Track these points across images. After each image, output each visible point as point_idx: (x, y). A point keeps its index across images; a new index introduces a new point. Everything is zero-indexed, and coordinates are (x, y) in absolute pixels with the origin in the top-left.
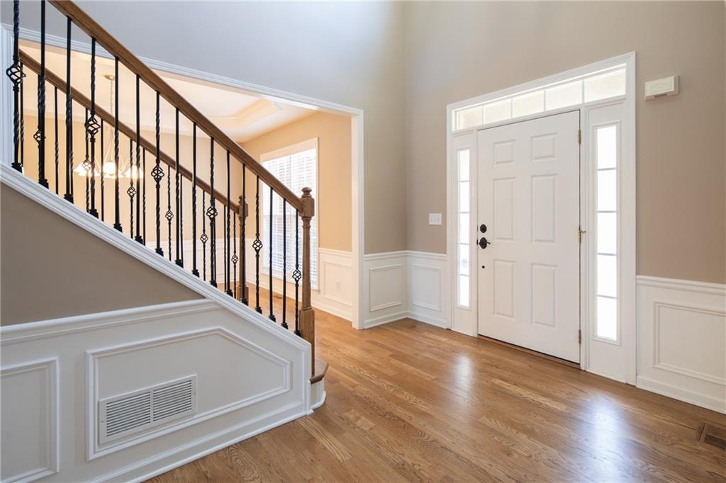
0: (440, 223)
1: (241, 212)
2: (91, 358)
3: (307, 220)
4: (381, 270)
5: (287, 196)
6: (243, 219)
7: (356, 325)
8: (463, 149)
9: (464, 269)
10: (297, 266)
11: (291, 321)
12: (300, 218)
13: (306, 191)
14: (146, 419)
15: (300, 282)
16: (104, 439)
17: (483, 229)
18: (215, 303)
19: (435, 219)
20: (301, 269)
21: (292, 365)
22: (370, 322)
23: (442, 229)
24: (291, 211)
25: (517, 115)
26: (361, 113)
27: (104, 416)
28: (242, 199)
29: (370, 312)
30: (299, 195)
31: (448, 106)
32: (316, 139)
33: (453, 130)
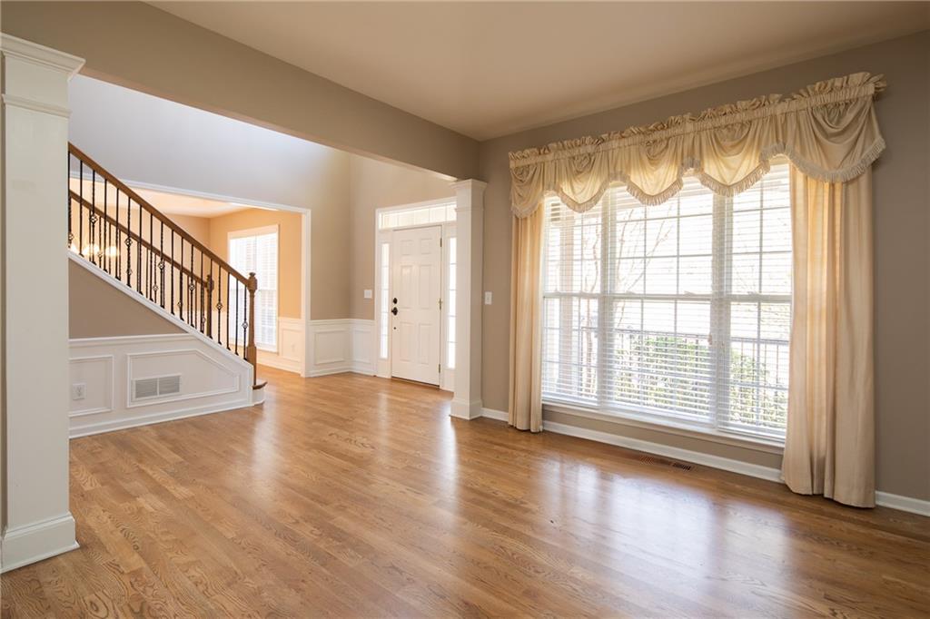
0: (370, 297)
1: (209, 286)
2: (129, 358)
3: (252, 292)
4: (326, 333)
5: (239, 277)
6: (210, 292)
7: (303, 375)
8: (385, 243)
9: (385, 331)
10: (245, 319)
11: (241, 352)
12: (248, 291)
13: (252, 275)
14: (155, 393)
15: (247, 329)
16: (134, 399)
17: (395, 301)
18: (192, 336)
19: (368, 294)
20: (248, 321)
21: (240, 377)
22: (315, 372)
23: (372, 301)
24: (242, 287)
25: (416, 223)
26: (309, 212)
27: (134, 388)
28: (210, 277)
29: (316, 365)
30: (247, 276)
31: (377, 210)
32: (277, 226)
33: (380, 227)
